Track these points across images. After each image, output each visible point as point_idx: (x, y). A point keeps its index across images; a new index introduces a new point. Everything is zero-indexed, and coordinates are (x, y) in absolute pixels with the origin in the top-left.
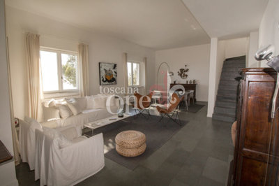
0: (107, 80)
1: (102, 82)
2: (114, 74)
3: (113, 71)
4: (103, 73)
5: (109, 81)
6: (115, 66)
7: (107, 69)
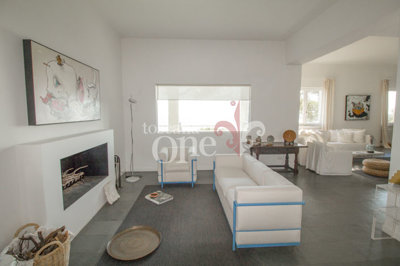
0: (355, 115)
1: (348, 117)
2: (365, 107)
3: (365, 104)
4: (350, 107)
5: (357, 116)
6: (368, 98)
7: (357, 102)
